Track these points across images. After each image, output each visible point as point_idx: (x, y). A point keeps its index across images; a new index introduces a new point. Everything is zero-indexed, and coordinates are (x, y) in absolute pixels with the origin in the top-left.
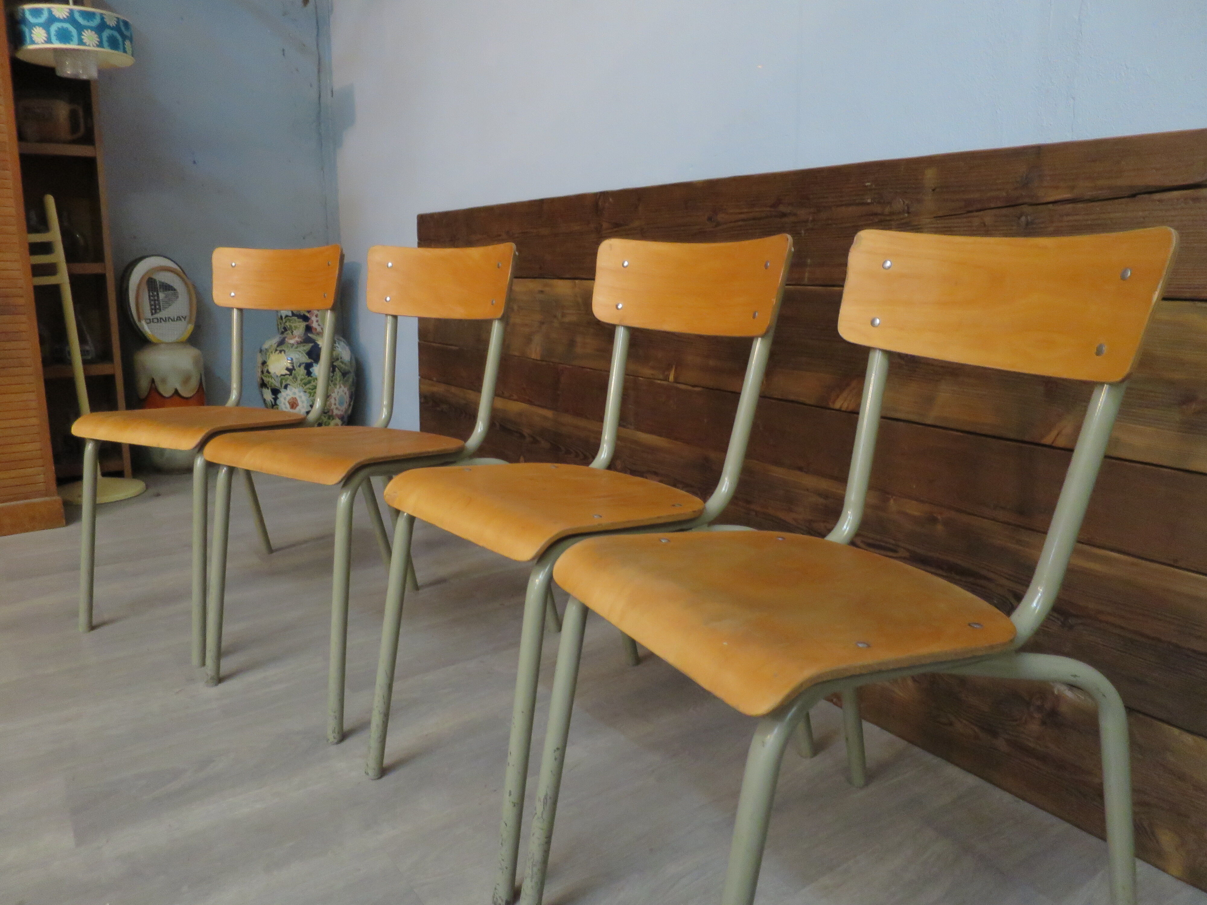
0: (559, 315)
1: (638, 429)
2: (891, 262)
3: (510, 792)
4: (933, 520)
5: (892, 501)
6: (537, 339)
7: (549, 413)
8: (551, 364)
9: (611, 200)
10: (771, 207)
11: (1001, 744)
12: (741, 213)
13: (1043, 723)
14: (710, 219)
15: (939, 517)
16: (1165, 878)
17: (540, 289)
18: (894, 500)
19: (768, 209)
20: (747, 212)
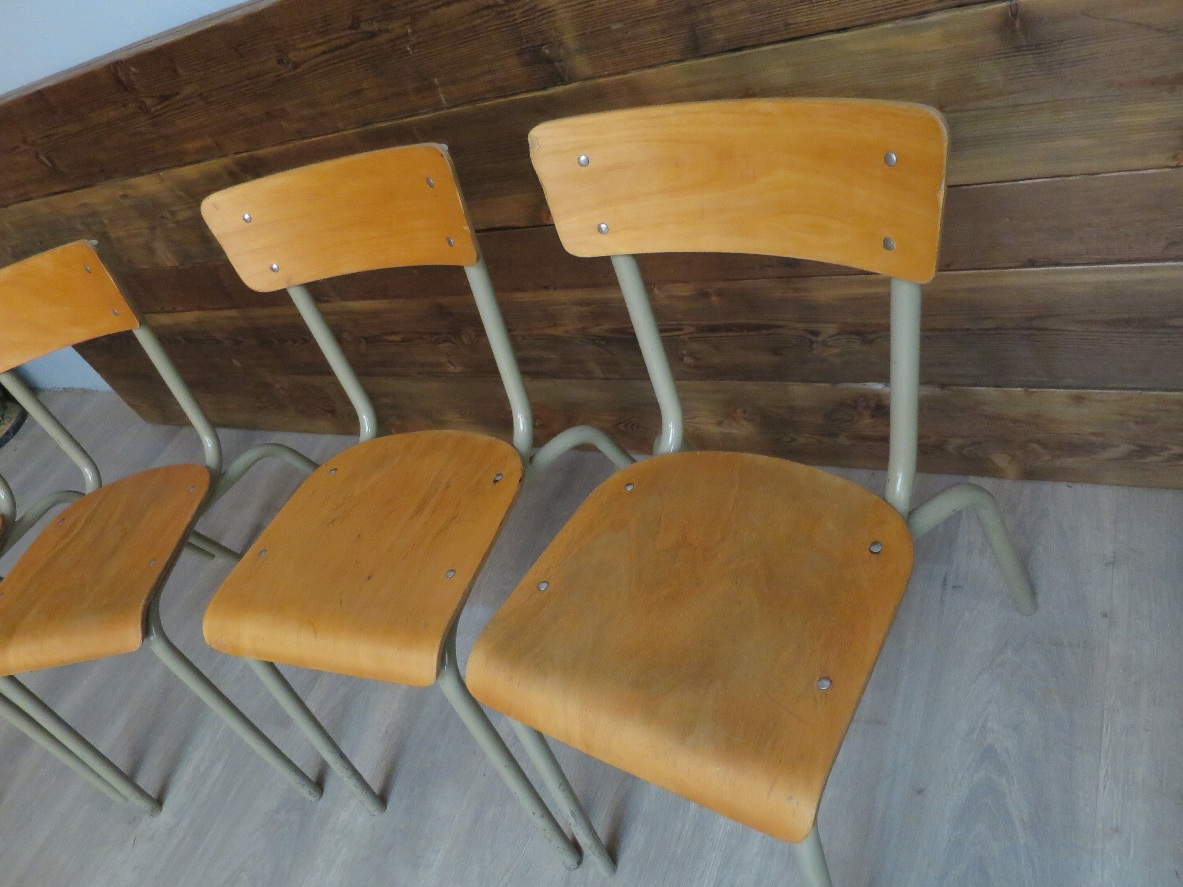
0: (167, 214)
1: (344, 299)
2: (585, 156)
3: (533, 813)
4: (705, 295)
5: (656, 290)
6: (160, 247)
7: (233, 313)
8: (197, 265)
9: (133, 69)
10: (350, 28)
11: (843, 440)
12: (316, 45)
13: (873, 416)
14: (280, 61)
15: (710, 290)
16: (1007, 484)
17: (121, 193)
18: (658, 288)
19: (348, 32)
20: (323, 43)
